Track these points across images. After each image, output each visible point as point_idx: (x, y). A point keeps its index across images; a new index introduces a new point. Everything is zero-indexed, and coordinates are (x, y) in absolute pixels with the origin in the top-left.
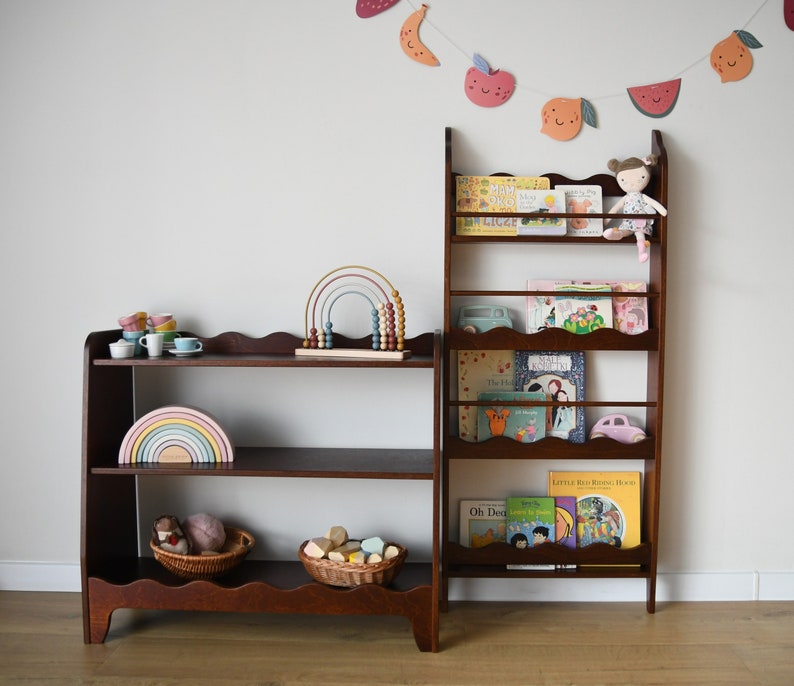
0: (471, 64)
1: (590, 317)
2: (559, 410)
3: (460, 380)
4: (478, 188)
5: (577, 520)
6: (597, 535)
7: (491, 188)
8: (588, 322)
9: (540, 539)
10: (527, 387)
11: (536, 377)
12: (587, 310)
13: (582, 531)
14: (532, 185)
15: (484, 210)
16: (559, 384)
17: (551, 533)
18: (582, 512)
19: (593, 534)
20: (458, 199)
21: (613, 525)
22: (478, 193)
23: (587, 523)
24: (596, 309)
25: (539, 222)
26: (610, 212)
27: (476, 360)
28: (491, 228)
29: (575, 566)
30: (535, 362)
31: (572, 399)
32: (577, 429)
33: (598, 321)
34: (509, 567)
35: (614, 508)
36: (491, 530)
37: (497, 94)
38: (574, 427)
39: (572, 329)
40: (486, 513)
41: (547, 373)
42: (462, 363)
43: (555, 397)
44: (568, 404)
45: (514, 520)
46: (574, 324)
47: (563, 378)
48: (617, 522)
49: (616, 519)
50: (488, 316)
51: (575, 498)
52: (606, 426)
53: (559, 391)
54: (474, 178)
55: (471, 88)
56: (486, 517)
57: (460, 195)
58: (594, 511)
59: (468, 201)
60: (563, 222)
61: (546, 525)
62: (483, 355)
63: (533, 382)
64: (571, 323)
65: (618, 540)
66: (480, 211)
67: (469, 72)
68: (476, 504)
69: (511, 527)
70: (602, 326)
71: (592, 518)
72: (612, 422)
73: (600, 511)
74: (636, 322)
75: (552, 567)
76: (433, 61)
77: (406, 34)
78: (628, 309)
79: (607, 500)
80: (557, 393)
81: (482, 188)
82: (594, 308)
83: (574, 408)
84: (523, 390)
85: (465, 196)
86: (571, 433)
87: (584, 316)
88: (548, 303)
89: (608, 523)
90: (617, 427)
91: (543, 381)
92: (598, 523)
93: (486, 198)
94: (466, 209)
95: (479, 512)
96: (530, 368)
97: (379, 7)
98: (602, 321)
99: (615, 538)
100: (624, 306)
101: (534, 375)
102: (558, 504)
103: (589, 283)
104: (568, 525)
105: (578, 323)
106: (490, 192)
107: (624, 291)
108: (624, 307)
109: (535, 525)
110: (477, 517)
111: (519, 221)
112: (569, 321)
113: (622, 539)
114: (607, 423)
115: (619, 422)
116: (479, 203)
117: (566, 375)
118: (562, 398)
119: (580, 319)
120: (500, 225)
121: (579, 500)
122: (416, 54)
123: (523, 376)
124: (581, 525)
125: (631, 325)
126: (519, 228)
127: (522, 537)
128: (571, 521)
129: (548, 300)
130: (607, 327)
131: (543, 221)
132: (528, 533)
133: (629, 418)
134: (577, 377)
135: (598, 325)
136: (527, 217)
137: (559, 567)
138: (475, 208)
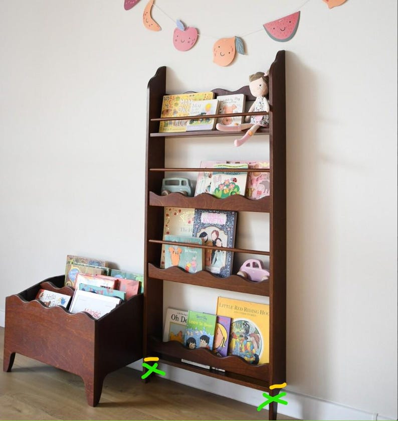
0: (176, 26)
1: (232, 187)
2: (216, 252)
3: (165, 226)
4: (174, 102)
5: (231, 336)
6: (243, 350)
7: (180, 102)
8: (230, 189)
9: (203, 344)
10: (199, 234)
11: (205, 228)
12: (231, 181)
13: (234, 345)
14: (203, 98)
15: (175, 116)
16: (217, 234)
17: (211, 341)
18: (235, 330)
19: (241, 349)
20: (162, 110)
21: (255, 344)
22: (173, 106)
23: (238, 340)
24: (236, 181)
25: (199, 122)
26: (249, 111)
27: (175, 214)
28: (177, 127)
29: (224, 371)
30: (206, 217)
31: (225, 245)
32: (226, 267)
33: (236, 190)
34: (183, 360)
35: (257, 332)
36: (181, 332)
37: (189, 42)
38: (224, 265)
39: (219, 195)
40: (180, 320)
41: (211, 225)
42: (168, 215)
43: (214, 243)
44: (222, 249)
45: (190, 327)
46: (221, 192)
47: (221, 229)
48: (258, 343)
49: (258, 340)
50: (178, 185)
51: (232, 319)
52: (247, 268)
53: (217, 239)
54: (173, 96)
55: (176, 40)
56: (179, 322)
57: (164, 108)
58: (243, 331)
59: (167, 111)
60: (212, 121)
61: (208, 335)
62: (180, 211)
63: (203, 231)
64: (219, 190)
65: (257, 357)
66: (173, 116)
67: (175, 31)
68: (175, 312)
69: (188, 332)
70: (238, 193)
71: (241, 336)
72: (251, 265)
73: (247, 331)
74: (263, 191)
75: (208, 367)
76: (159, 28)
77: (145, 15)
78: (260, 181)
79: (253, 324)
80: (216, 240)
81: (176, 102)
82: (235, 180)
83: (225, 252)
84: (196, 237)
85: (166, 108)
86: (222, 269)
87: (228, 186)
88: (210, 177)
89: (252, 342)
90: (255, 269)
91: (209, 230)
92: (245, 341)
93: (177, 108)
94: (166, 116)
95: (176, 318)
96: (202, 222)
97: (133, 2)
98: (238, 189)
99: (255, 355)
100: (258, 178)
101: (204, 226)
102: (220, 321)
103: (239, 163)
104: (224, 338)
105: (223, 191)
106: (179, 105)
107: (260, 167)
108: (257, 180)
109: (202, 333)
110: (174, 321)
111: (189, 121)
112: (218, 189)
113: (260, 357)
114: (248, 265)
115: (255, 265)
116: (173, 111)
117: (222, 227)
118: (219, 244)
119: (225, 188)
120: (182, 126)
121: (234, 321)
122: (149, 26)
123: (197, 226)
124: (234, 340)
125: (259, 193)
126: (188, 127)
127: (193, 340)
128: (226, 336)
129: (211, 175)
130: (241, 194)
131: (201, 121)
132: (197, 338)
133: (261, 263)
134: (229, 229)
135: (236, 193)
136: (193, 119)
137: (214, 368)
138: (171, 115)
